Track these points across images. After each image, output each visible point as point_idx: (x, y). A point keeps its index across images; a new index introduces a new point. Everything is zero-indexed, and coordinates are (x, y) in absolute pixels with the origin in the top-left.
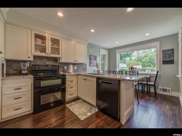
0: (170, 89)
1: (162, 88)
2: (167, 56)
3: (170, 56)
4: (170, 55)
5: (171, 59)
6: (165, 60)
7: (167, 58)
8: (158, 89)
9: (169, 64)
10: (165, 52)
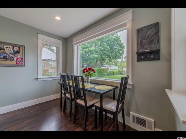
0: (153, 120)
1: (137, 115)
2: (145, 41)
3: (152, 41)
4: (151, 38)
5: (153, 47)
6: (141, 51)
7: (146, 46)
8: (129, 116)
9: (149, 60)
10: (141, 32)
